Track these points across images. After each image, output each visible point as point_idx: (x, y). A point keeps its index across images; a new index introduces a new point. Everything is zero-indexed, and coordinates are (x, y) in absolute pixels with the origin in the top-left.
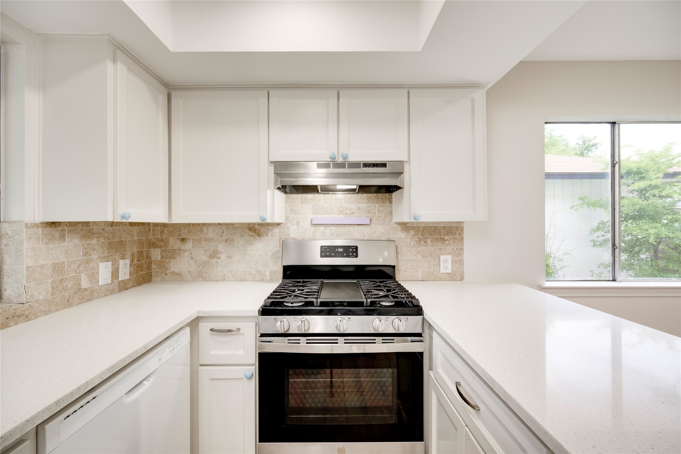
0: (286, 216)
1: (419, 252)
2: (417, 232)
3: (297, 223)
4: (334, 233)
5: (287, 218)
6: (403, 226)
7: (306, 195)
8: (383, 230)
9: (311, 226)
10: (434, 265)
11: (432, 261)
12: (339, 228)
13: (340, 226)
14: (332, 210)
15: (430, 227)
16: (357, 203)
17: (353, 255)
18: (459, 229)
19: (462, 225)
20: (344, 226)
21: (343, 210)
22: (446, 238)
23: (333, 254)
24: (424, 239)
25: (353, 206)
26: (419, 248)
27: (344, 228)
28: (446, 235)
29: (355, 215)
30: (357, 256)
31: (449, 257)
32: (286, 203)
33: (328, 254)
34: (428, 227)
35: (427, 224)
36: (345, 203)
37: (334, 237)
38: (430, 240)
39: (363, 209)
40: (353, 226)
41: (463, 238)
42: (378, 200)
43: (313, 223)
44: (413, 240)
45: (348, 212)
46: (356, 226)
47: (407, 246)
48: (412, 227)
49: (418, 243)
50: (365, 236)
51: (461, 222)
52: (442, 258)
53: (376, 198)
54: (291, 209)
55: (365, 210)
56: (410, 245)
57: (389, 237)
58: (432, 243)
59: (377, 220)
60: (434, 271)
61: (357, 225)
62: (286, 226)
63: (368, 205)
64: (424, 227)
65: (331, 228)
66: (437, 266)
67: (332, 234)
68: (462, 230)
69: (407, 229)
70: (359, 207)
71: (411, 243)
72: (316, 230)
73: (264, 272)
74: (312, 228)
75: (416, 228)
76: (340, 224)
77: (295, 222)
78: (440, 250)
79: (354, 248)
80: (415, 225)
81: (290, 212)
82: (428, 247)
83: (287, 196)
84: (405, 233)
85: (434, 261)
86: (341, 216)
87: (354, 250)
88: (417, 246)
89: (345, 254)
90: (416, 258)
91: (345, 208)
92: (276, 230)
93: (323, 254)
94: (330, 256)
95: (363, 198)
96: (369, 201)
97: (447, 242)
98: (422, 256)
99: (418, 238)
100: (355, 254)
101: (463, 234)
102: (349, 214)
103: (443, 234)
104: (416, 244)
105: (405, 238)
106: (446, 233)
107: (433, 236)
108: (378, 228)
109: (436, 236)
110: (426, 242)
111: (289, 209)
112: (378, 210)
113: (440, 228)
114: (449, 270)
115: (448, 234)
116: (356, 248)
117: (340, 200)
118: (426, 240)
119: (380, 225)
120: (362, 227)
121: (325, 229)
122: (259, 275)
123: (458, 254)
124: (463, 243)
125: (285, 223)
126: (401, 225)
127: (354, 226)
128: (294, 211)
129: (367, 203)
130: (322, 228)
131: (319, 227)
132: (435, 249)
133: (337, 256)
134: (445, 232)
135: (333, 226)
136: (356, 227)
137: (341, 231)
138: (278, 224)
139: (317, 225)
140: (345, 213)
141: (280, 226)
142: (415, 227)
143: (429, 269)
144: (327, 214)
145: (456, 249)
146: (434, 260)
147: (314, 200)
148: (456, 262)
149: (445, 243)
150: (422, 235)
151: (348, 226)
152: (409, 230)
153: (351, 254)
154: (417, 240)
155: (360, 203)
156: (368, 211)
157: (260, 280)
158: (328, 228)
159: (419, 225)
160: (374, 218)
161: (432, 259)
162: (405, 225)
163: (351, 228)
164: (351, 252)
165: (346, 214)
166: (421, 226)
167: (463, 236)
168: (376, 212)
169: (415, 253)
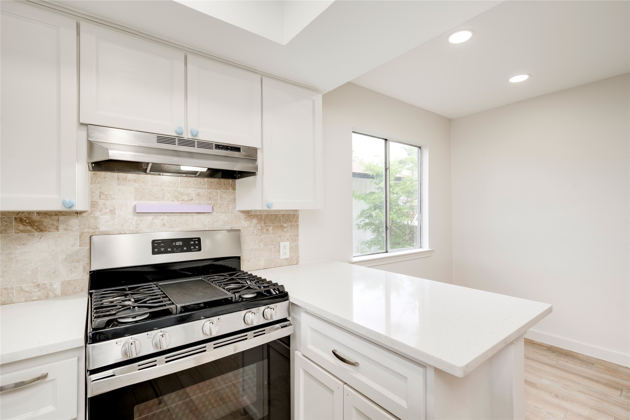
0: (91, 201)
1: (262, 240)
2: (259, 221)
3: (111, 211)
4: (166, 224)
5: (93, 204)
6: (246, 214)
7: (126, 174)
8: (227, 219)
9: (134, 216)
10: (275, 252)
11: (273, 249)
12: (173, 218)
13: (175, 214)
14: (164, 196)
15: (271, 215)
16: (196, 189)
17: (195, 248)
18: (296, 216)
19: (298, 213)
20: (179, 214)
21: (179, 195)
22: (285, 225)
23: (169, 250)
24: (266, 227)
25: (192, 192)
26: (261, 236)
27: (179, 217)
28: (285, 223)
29: (194, 202)
30: (200, 249)
31: (287, 244)
32: (92, 184)
33: (162, 249)
34: (270, 215)
35: (269, 213)
36: (181, 188)
37: (167, 228)
38: (271, 227)
39: (204, 196)
40: (191, 214)
41: (298, 224)
42: (220, 186)
43: (137, 212)
44: (256, 228)
45: (186, 198)
46: (195, 214)
47: (250, 235)
48: (255, 215)
49: (260, 231)
50: (205, 226)
51: (297, 210)
52: (282, 244)
53: (219, 184)
54: (101, 193)
55: (206, 197)
56: (253, 234)
57: (232, 227)
58: (273, 231)
59: (220, 207)
60: (274, 258)
61: (197, 213)
62: (91, 215)
63: (210, 190)
64: (266, 215)
65: (162, 217)
66: (277, 252)
67: (164, 225)
68: (298, 218)
69: (251, 218)
70: (199, 193)
71: (254, 231)
72: (141, 220)
73: (51, 285)
74: (135, 218)
75: (259, 216)
76: (174, 213)
77: (108, 210)
78: (280, 237)
79: (197, 241)
80: (258, 214)
81: (100, 196)
82: (269, 235)
83: (94, 174)
84: (248, 221)
85: (274, 249)
86: (176, 202)
87: (197, 242)
88: (259, 235)
89: (185, 248)
90: (259, 246)
91: (181, 194)
92: (74, 222)
93: (156, 250)
94: (166, 252)
95: (203, 183)
96: (211, 186)
97: (286, 229)
98: (264, 244)
99: (261, 226)
100: (197, 247)
101: (298, 221)
102: (186, 200)
103: (282, 222)
104: (259, 232)
105: (249, 226)
106: (285, 221)
107: (274, 224)
108: (220, 217)
109: (276, 224)
110: (267, 230)
111: (98, 193)
112: (221, 196)
113: (280, 216)
114: (288, 256)
115: (286, 221)
116: (199, 240)
117: (175, 184)
118: (268, 228)
119: (223, 213)
120: (202, 216)
121: (154, 219)
122: (39, 290)
123: (295, 238)
124: (298, 230)
125: (90, 211)
126: (244, 213)
127: (193, 214)
128: (106, 195)
129: (208, 189)
130: (150, 218)
131: (146, 216)
132: (275, 236)
133: (175, 251)
134: (284, 219)
135: (166, 214)
136: (196, 216)
137: (175, 221)
138: (78, 213)
139: (143, 214)
140: (181, 199)
141: (82, 216)
142: (257, 215)
143: (270, 257)
144: (157, 200)
145: (293, 235)
146: (274, 247)
147: (137, 182)
148: (293, 247)
149: (285, 231)
150: (265, 223)
151: (185, 214)
152: (253, 218)
153: (192, 247)
154: (260, 228)
155: (200, 188)
156: (210, 198)
157: (42, 298)
158: (159, 217)
159: (261, 213)
160: (216, 205)
161: (273, 247)
162: (248, 213)
163: (189, 217)
164: (192, 245)
165: (183, 200)
166: (264, 215)
167: (298, 223)
168: (218, 199)
169: (258, 241)
